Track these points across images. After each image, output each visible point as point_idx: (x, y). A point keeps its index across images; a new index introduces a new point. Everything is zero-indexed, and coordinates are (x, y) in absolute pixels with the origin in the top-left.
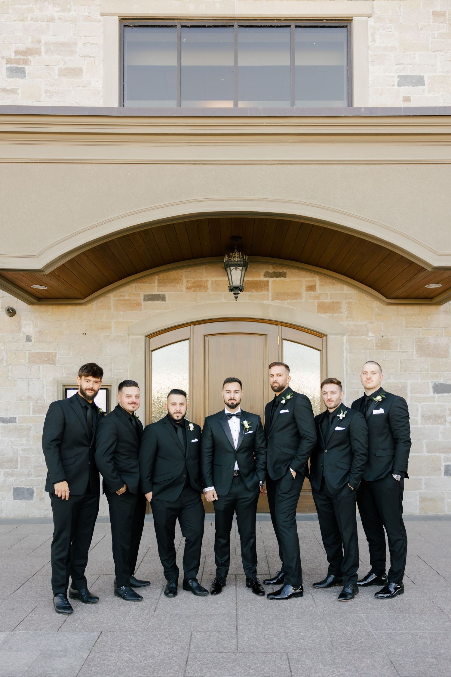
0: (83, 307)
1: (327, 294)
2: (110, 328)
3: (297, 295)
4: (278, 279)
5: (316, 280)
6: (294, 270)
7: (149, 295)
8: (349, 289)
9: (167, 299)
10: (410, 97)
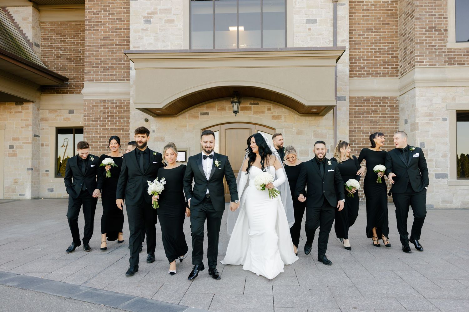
0: (176, 118)
1: (276, 112)
2: (186, 126)
3: (263, 112)
4: (255, 106)
5: (272, 106)
6: (262, 102)
7: (202, 113)
8: (285, 109)
9: (209, 114)
10: (311, 28)
